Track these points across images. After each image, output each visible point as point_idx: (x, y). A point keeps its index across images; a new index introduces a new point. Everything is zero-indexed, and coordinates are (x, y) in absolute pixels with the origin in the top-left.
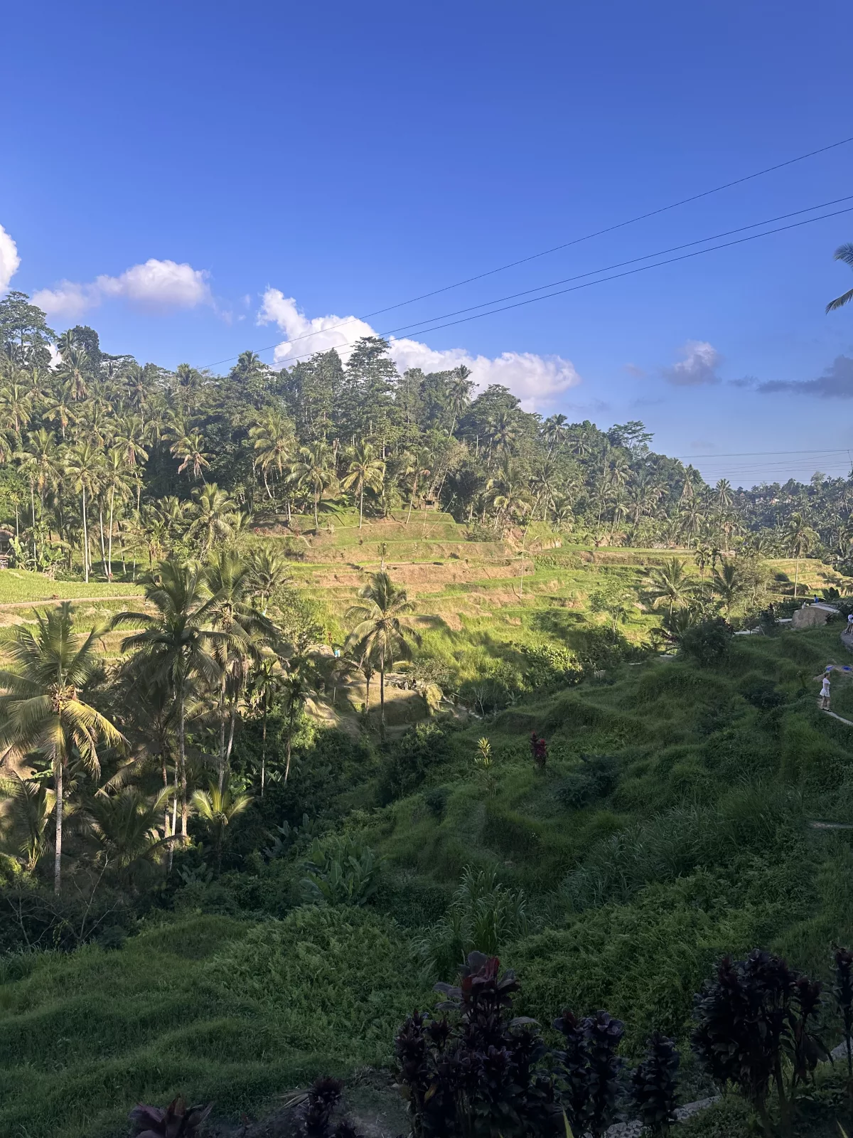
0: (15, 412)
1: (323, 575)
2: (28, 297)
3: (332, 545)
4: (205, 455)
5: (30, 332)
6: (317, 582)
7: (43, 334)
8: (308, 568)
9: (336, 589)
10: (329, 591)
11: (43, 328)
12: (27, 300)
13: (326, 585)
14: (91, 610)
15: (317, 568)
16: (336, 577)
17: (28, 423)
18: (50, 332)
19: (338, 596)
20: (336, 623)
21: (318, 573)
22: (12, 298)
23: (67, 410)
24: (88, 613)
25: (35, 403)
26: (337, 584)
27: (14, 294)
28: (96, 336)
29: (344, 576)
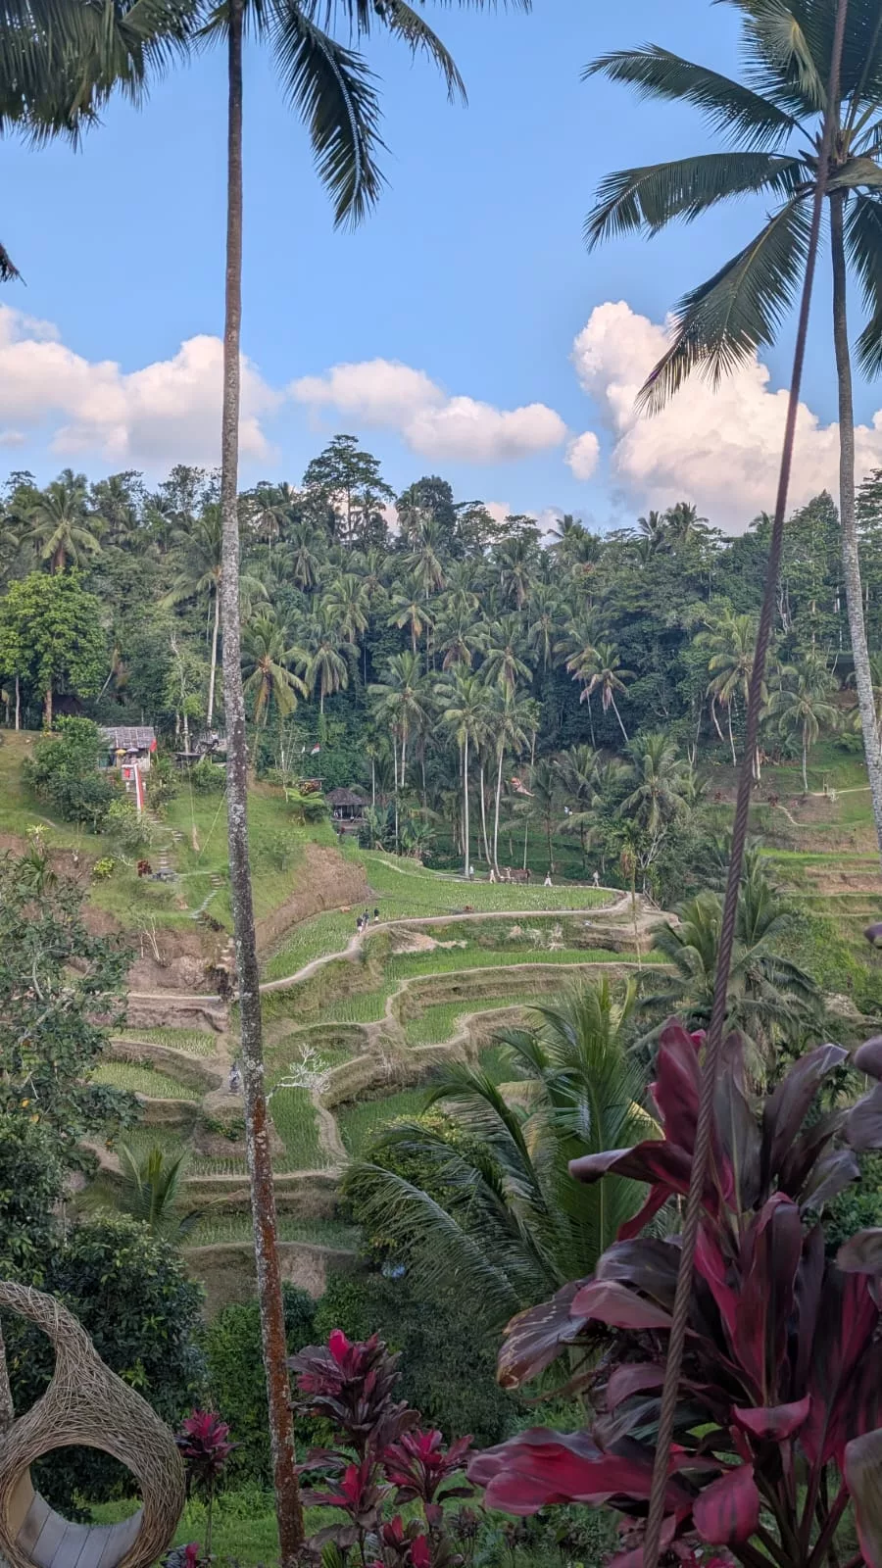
0: (349, 615)
1: (822, 872)
2: (356, 441)
3: (833, 822)
4: (623, 673)
5: (359, 490)
6: (815, 885)
7: (375, 492)
8: (798, 862)
9: (846, 899)
10: (834, 899)
11: (377, 483)
12: (355, 445)
13: (831, 891)
14: (516, 931)
15: (811, 862)
16: (843, 877)
17: (366, 631)
18: (386, 489)
19: (849, 908)
20: (848, 953)
21: (814, 870)
22: (337, 445)
23: (421, 612)
24: (512, 935)
25: (374, 600)
26: (847, 890)
27: (339, 438)
28: (450, 489)
29: (857, 876)
